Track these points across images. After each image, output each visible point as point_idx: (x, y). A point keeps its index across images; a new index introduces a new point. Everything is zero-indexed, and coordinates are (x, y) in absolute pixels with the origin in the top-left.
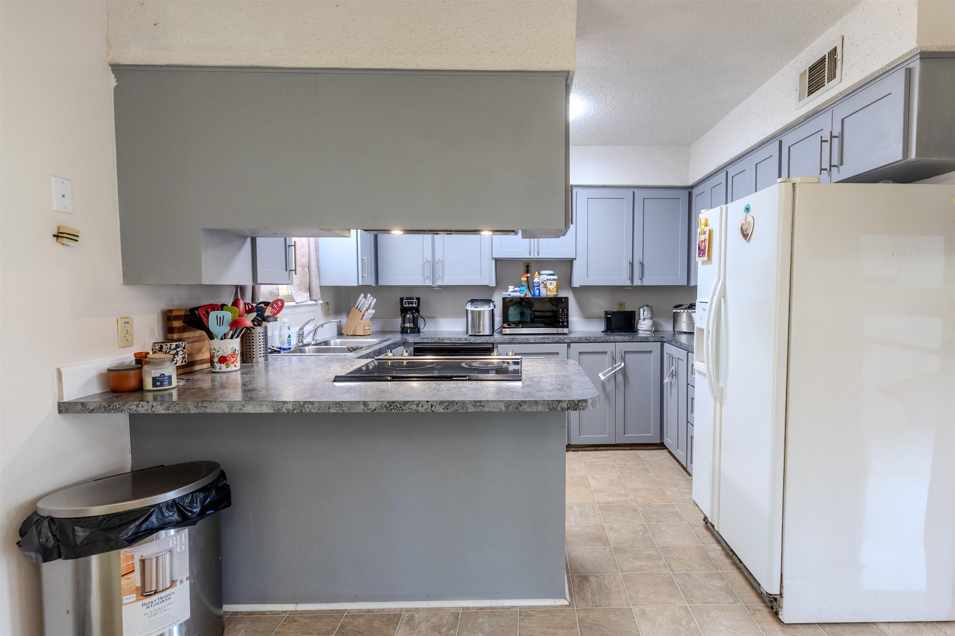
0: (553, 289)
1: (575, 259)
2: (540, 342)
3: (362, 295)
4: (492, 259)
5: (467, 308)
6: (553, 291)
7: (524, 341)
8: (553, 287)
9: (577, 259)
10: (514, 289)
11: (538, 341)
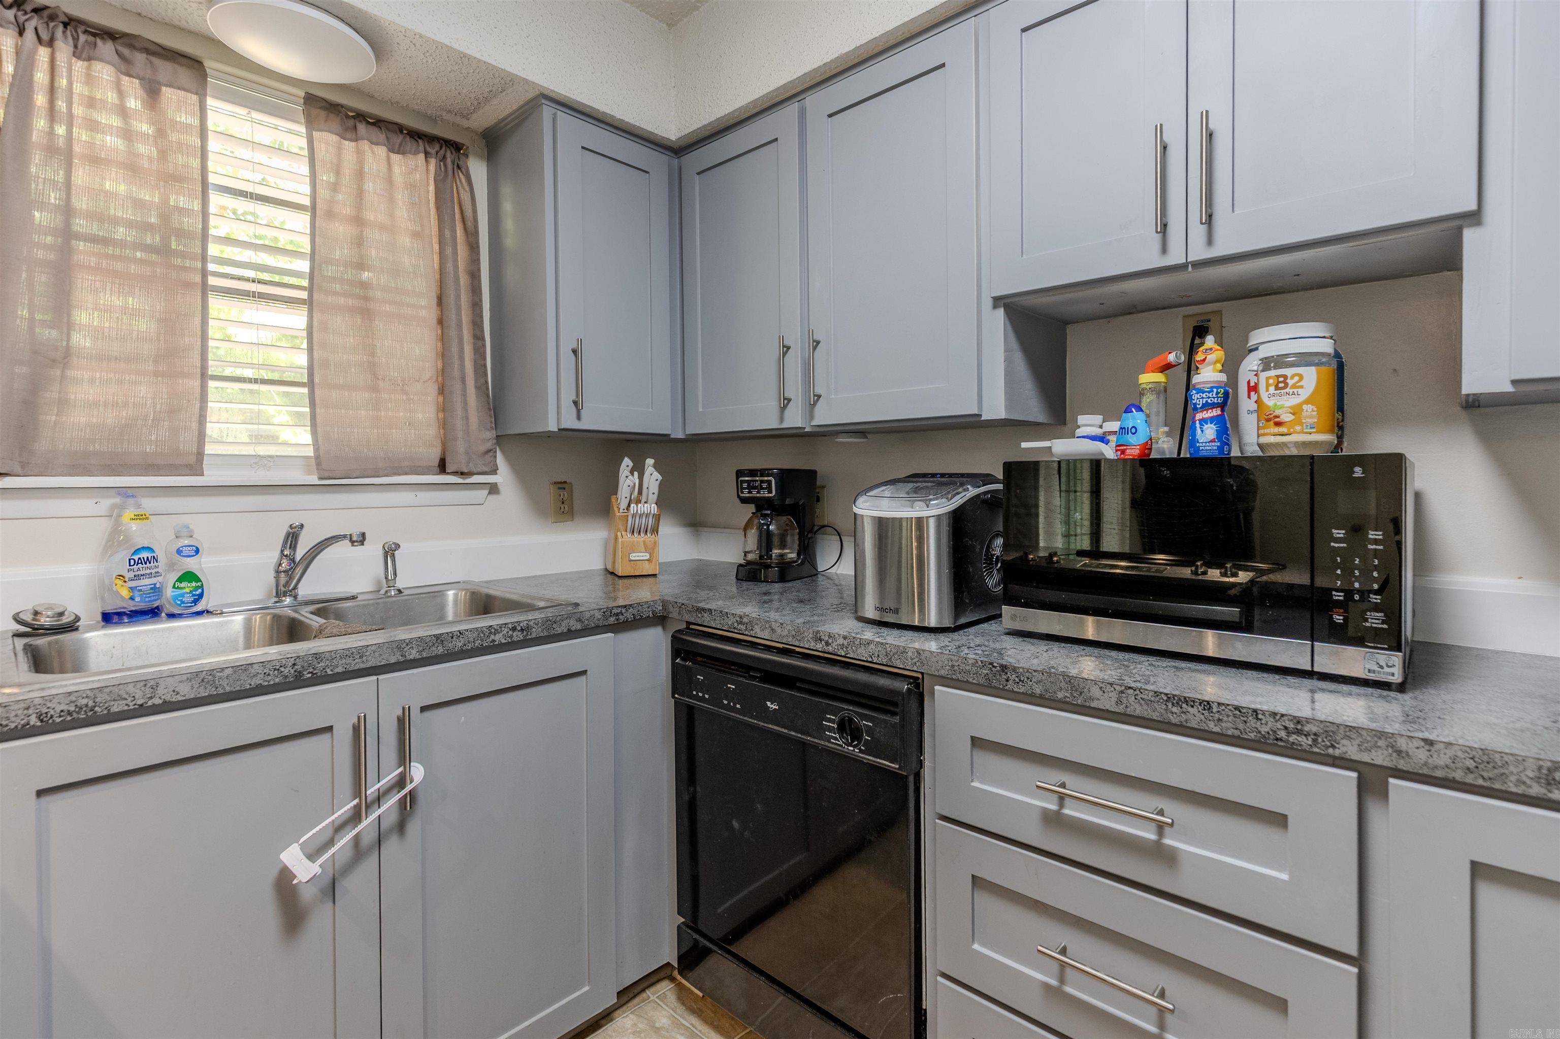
0: (1296, 411)
1: (1474, 217)
2: (1155, 716)
3: (627, 462)
4: (995, 307)
5: (855, 510)
6: (1298, 421)
7: (1060, 695)
8: (1293, 401)
9: (1491, 213)
10: (1101, 427)
11: (1138, 709)
